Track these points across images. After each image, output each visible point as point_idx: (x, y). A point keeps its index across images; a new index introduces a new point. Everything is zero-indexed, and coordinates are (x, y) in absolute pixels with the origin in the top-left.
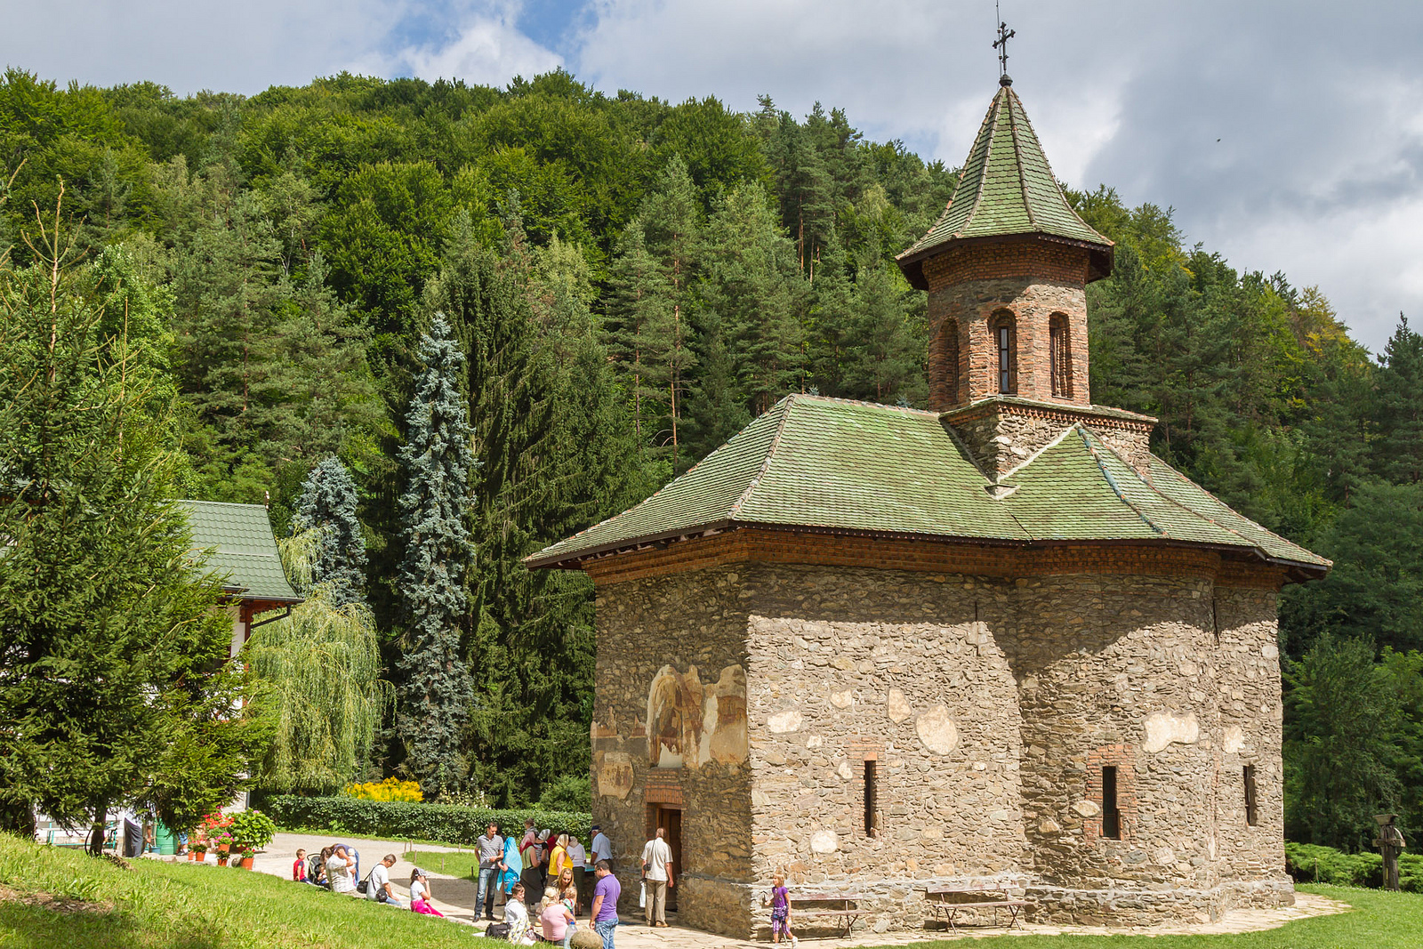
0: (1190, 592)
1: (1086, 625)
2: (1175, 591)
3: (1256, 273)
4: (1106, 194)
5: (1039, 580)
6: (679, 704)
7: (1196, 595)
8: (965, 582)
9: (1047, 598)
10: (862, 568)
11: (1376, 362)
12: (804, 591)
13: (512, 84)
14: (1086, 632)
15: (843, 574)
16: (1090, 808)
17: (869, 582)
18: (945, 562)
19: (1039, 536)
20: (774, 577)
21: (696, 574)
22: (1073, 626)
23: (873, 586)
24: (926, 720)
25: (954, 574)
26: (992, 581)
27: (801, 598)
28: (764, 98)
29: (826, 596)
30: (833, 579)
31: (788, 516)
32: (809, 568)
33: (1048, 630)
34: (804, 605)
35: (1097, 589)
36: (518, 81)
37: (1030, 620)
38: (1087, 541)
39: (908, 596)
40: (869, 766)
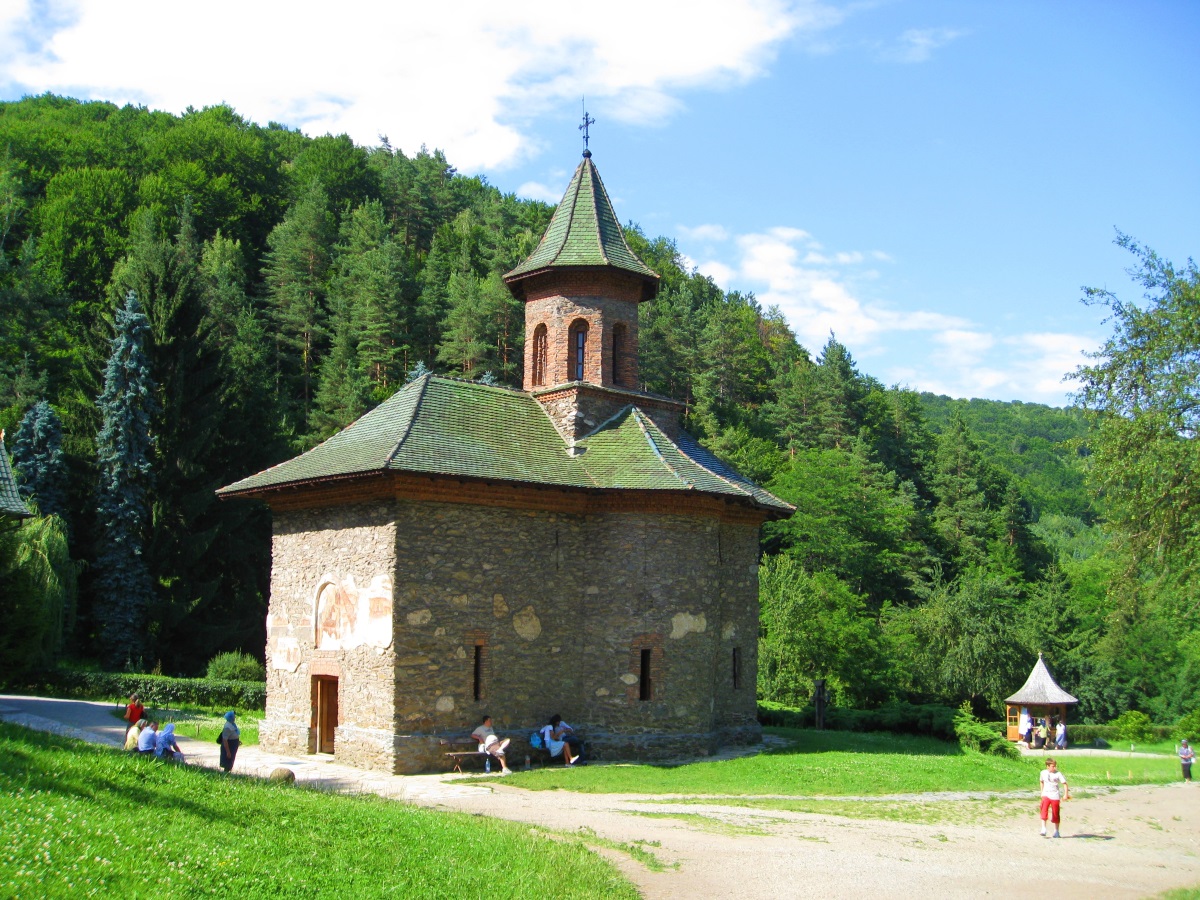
0: (705, 527)
1: (634, 550)
2: (694, 527)
3: (736, 292)
4: (633, 226)
5: (601, 516)
6: (338, 602)
7: (709, 529)
8: (550, 517)
9: (607, 529)
10: (478, 505)
11: (814, 361)
12: (435, 521)
13: (185, 112)
14: (633, 554)
15: (464, 510)
16: (631, 679)
17: (483, 516)
18: (536, 502)
19: (604, 486)
20: (413, 511)
21: (354, 506)
22: (624, 550)
23: (485, 518)
24: (520, 616)
25: (543, 511)
26: (569, 517)
27: (432, 526)
28: (384, 136)
29: (451, 525)
30: (456, 513)
31: (428, 466)
32: (439, 504)
33: (607, 553)
34: (435, 532)
35: (642, 524)
36: (190, 110)
37: (594, 545)
38: (636, 490)
39: (509, 526)
40: (478, 649)
